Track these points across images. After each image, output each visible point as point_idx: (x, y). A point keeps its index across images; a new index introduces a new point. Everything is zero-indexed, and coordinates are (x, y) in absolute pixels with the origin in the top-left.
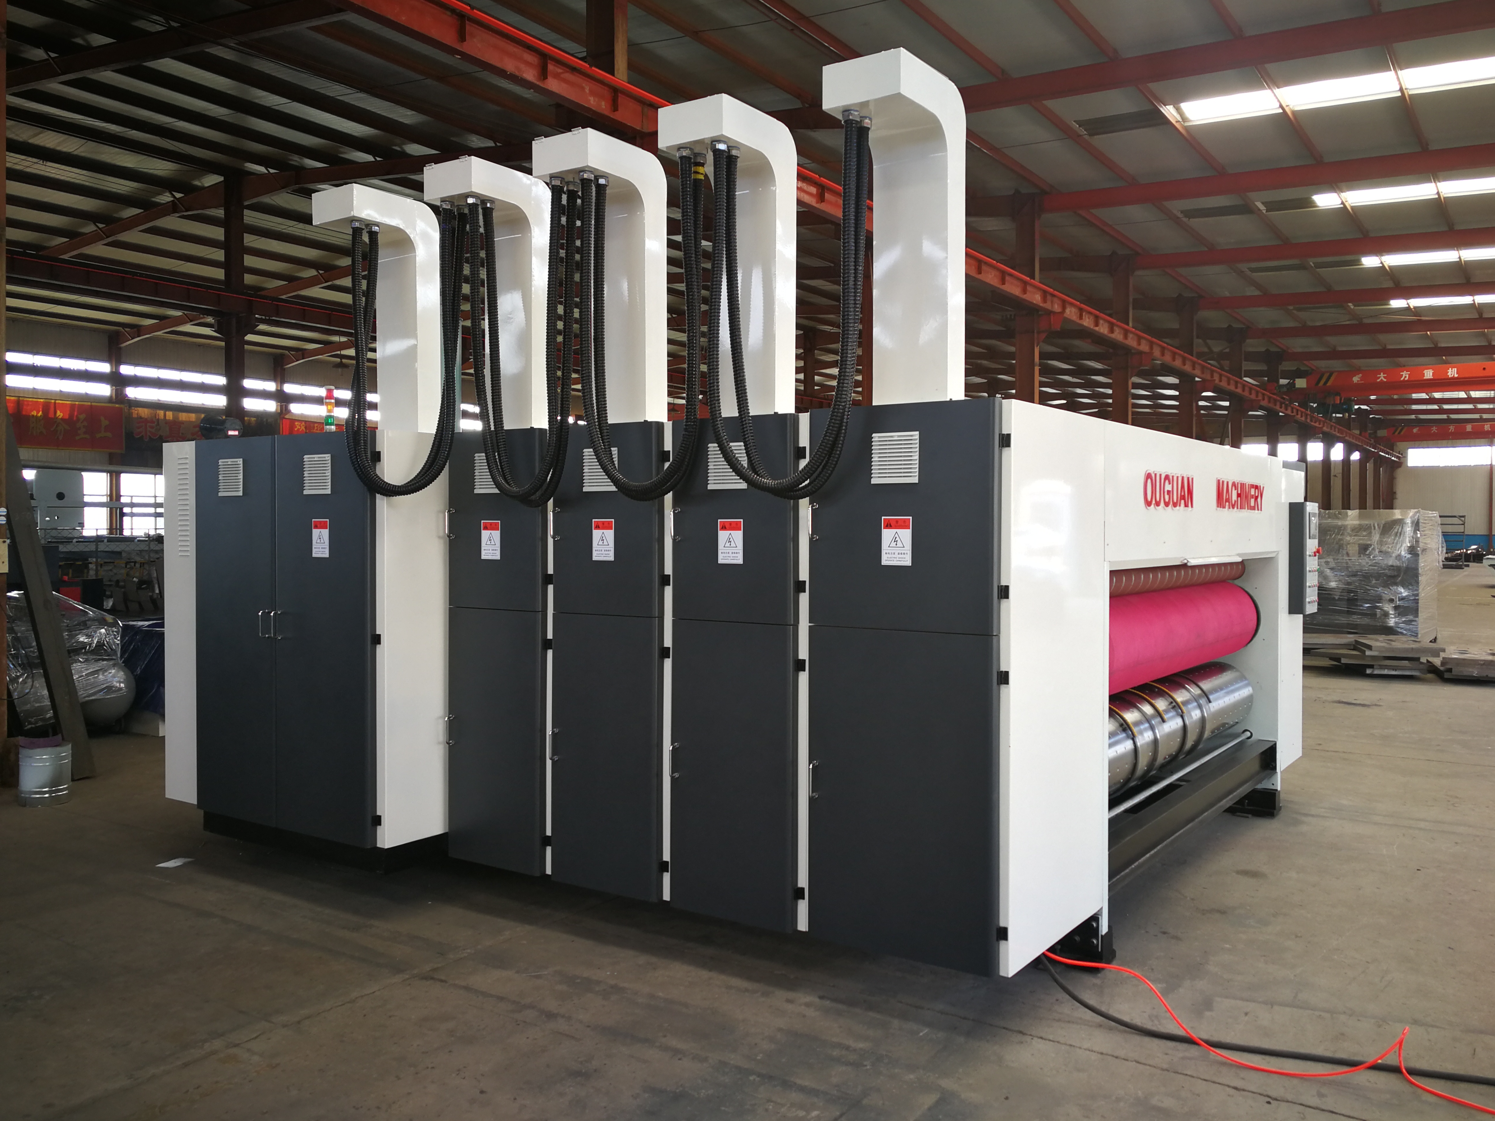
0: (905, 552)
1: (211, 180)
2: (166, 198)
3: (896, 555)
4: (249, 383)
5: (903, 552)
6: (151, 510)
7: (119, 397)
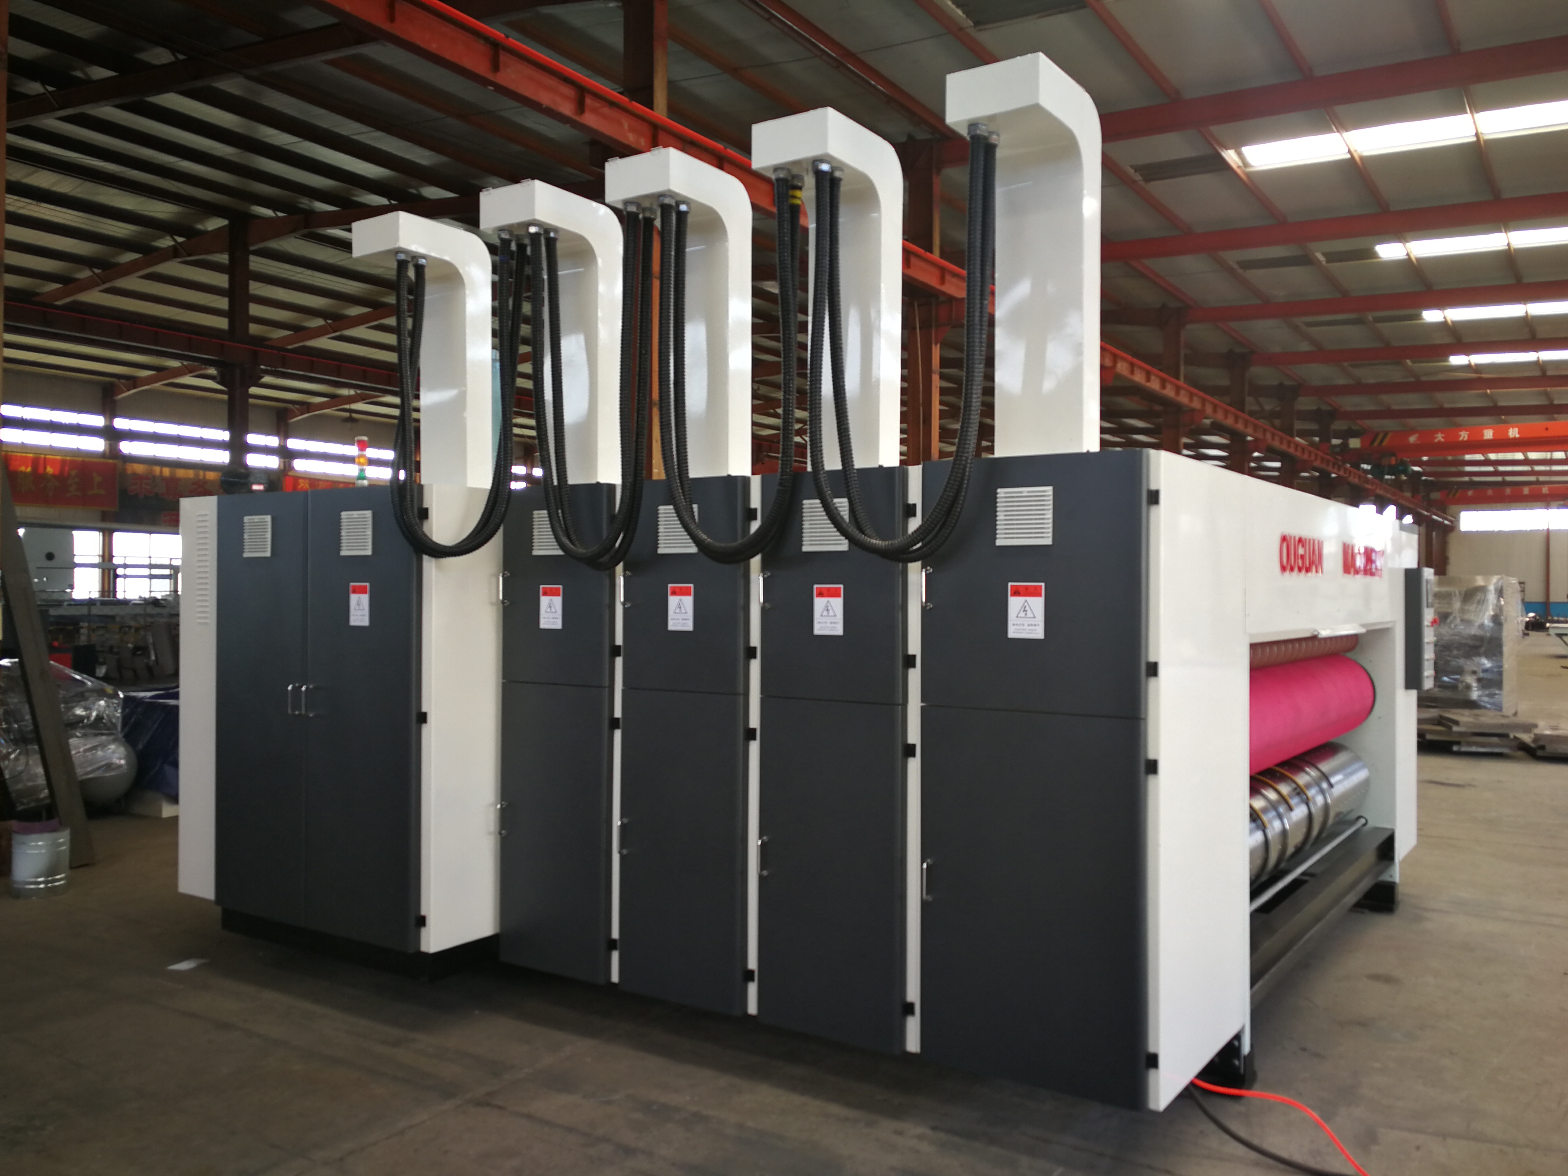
0: (1037, 623)
1: (215, 224)
2: (166, 242)
3: (1026, 627)
4: (253, 439)
5: (1033, 623)
6: (146, 572)
7: (113, 453)
